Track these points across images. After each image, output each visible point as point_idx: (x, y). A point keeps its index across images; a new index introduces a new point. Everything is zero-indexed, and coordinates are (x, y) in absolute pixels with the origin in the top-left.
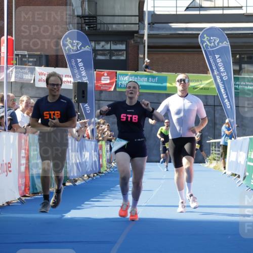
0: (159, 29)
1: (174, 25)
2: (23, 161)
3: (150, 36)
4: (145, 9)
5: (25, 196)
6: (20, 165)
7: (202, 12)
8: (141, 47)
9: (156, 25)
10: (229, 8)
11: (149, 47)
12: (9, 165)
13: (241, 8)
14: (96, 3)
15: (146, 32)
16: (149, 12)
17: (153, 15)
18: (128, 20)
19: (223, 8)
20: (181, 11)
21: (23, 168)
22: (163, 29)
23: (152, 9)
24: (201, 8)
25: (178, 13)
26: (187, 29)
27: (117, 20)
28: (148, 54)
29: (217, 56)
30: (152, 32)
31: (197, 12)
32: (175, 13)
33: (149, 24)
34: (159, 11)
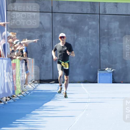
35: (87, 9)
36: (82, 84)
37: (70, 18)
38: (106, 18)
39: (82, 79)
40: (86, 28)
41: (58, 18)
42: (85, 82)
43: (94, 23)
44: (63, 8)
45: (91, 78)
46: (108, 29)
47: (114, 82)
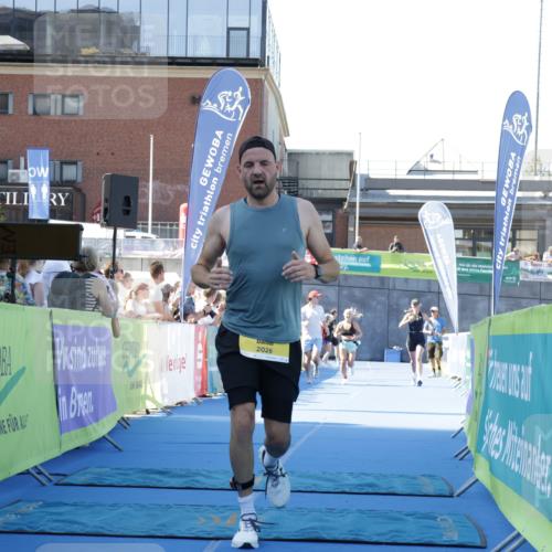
0: (374, 196)
1: (392, 192)
2: (200, 356)
3: (363, 205)
4: (357, 172)
5: (204, 396)
6: (196, 360)
7: (428, 177)
8: (351, 217)
9: (370, 191)
10: (461, 172)
11: (360, 218)
12: (183, 361)
13: (476, 172)
14: (298, 163)
15: (358, 200)
16: (362, 176)
17: (367, 179)
18: (337, 185)
19: (454, 172)
20: (402, 175)
21: (200, 365)
22: (379, 196)
23: (365, 172)
24: (426, 171)
25: (399, 177)
26: (408, 197)
27: (323, 184)
28: (360, 227)
29: (439, 236)
30: (364, 200)
31: (421, 177)
32: (393, 177)
33: (362, 190)
34: (374, 175)
35: (376, 284)
36: (368, 363)
37: (357, 293)
38: (395, 294)
39: (368, 356)
40: (374, 303)
41: (345, 292)
42: (371, 360)
43: (383, 299)
44: (351, 283)
45: (378, 356)
46: (397, 305)
47: (402, 361)
